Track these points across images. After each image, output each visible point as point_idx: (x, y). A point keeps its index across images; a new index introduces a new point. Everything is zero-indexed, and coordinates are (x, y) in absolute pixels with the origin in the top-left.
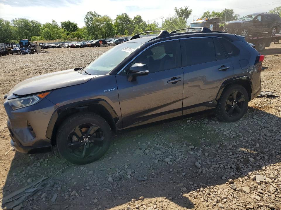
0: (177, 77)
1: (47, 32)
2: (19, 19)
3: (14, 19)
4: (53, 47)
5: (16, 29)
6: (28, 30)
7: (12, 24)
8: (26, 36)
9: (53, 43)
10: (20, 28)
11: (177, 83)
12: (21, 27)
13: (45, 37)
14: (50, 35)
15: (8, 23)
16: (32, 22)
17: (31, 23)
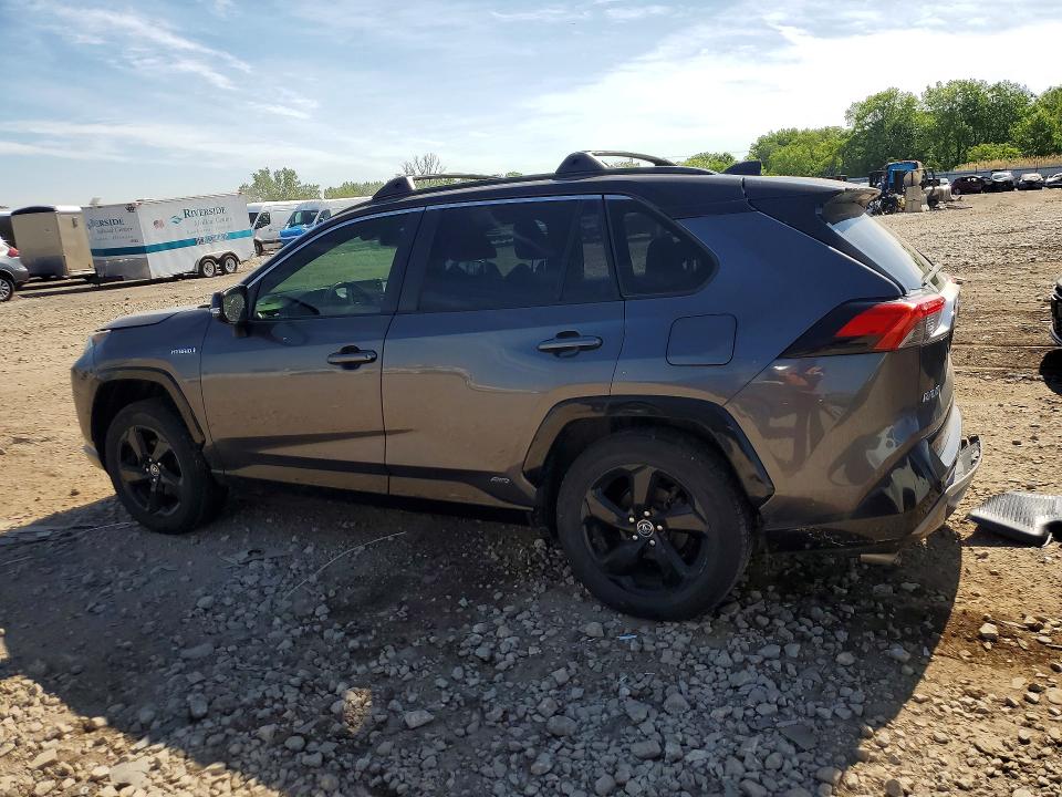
0: (361, 346)
1: (1039, 127)
2: (950, 84)
3: (933, 86)
4: (1031, 186)
5: (930, 122)
6: (971, 121)
7: (921, 106)
8: (959, 143)
9: (1036, 170)
10: (946, 115)
11: (359, 366)
12: (951, 115)
13: (1022, 145)
14: (1049, 137)
15: (910, 103)
16: (997, 88)
17: (989, 95)
